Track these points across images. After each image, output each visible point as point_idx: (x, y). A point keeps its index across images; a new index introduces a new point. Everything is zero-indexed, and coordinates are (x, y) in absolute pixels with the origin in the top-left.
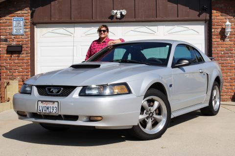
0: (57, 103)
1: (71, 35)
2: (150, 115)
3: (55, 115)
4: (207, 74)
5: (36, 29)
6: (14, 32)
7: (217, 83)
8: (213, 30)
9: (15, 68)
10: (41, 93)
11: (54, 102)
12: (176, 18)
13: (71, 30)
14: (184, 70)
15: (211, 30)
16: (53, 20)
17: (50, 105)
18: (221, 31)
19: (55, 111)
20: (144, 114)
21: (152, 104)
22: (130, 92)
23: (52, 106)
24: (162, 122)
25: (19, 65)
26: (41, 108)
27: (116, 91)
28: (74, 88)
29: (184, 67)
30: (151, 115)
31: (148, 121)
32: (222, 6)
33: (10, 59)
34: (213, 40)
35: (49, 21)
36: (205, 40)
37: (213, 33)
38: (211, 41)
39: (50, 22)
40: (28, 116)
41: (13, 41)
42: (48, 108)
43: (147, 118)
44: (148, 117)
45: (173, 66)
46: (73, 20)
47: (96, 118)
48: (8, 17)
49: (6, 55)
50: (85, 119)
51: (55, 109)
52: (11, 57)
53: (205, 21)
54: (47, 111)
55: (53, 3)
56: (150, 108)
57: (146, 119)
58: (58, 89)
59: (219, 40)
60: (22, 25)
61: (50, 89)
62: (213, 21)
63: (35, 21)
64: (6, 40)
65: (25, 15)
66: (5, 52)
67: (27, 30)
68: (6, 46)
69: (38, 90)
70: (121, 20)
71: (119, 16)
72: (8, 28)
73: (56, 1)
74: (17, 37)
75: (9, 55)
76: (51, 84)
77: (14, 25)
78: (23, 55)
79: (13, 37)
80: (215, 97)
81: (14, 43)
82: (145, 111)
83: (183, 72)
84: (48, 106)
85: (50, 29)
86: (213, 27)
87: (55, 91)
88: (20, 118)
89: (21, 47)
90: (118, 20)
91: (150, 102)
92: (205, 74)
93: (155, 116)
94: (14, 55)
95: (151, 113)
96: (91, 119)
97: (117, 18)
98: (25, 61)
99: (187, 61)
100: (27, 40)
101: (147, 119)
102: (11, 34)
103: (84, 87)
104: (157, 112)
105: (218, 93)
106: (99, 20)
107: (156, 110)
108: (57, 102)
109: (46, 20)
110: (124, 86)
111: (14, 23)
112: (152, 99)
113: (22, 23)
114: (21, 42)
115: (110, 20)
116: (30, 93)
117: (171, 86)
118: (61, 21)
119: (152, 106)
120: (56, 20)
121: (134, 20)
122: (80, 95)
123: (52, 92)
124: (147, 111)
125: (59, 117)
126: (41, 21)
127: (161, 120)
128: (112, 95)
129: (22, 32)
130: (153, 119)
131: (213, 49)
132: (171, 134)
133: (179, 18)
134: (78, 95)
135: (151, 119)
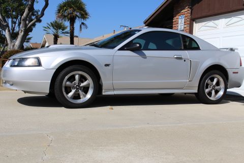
4: (190, 61)
5: (194, 24)
6: (179, 28)
48: (177, 17)
60: (183, 22)
63: (193, 17)
65: (186, 13)
72: (177, 25)
77: (179, 23)
85: (203, 24)
109: (199, 15)
111: (180, 21)
113: (183, 20)
126: (196, 16)
129: (183, 28)
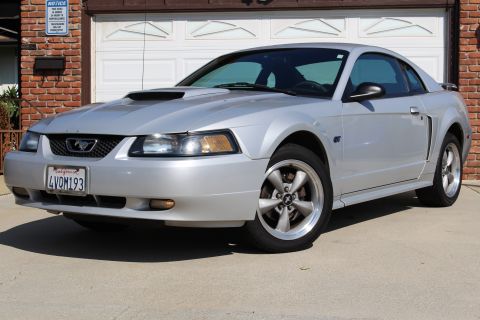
0: (83, 170)
1: (164, 35)
2: (285, 199)
3: (80, 194)
4: (429, 118)
5: (93, 23)
6: (50, 29)
7: (454, 138)
8: (462, 27)
9: (50, 103)
10: (56, 150)
11: (77, 168)
12: (384, 2)
13: (165, 25)
14: (371, 108)
15: (458, 27)
16: (127, 4)
17: (71, 174)
18: (478, 29)
19: (79, 186)
20: (274, 197)
21: (290, 176)
22: (236, 149)
23: (73, 176)
24: (311, 217)
25: (58, 97)
26: (53, 181)
27: (207, 147)
28: (119, 139)
29: (372, 102)
30: (288, 199)
31: (281, 212)
33: (40, 86)
34: (462, 48)
35: (120, 7)
36: (446, 48)
37: (462, 35)
38: (458, 50)
39: (122, 8)
40: (31, 197)
41: (47, 47)
42: (66, 181)
43: (280, 206)
44: (281, 204)
45: (346, 99)
46: (169, 5)
47: (162, 203)
49: (32, 77)
50: (140, 204)
51: (80, 182)
52: (43, 80)
53: (447, 7)
54: (66, 188)
56: (285, 184)
57: (277, 209)
58: (88, 141)
59: (474, 47)
60: (65, 16)
61: (73, 142)
62: (462, 7)
63: (92, 7)
64: (32, 47)
66: (30, 70)
67: (76, 26)
68: (32, 59)
69: (51, 144)
70: (267, 6)
72: (37, 21)
74: (56, 39)
75: (39, 78)
76: (74, 131)
77: (49, 16)
78: (66, 78)
79: (46, 39)
80: (450, 168)
81: (49, 53)
82: (275, 192)
83: (369, 111)
84: (67, 176)
85: (123, 25)
86: (462, 20)
87: (83, 146)
88: (17, 203)
89: (64, 60)
90: (262, 6)
91: (288, 173)
92: (425, 118)
93: (297, 201)
94: (49, 78)
95: (287, 195)
96: (153, 204)
98: (71, 90)
99: (378, 89)
100: (74, 46)
101: (280, 209)
102: (43, 34)
103: (139, 137)
104: (303, 193)
105: (458, 158)
106: (222, 4)
107: (299, 190)
108: (84, 168)
109: (114, 5)
110: (224, 138)
111: (50, 11)
112: (291, 165)
113: (64, 11)
114: (62, 51)
115: (245, 6)
116: (35, 151)
117: (337, 139)
118: (143, 7)
119: (292, 181)
120: (135, 5)
121: (296, 5)
122: (130, 154)
123: (77, 148)
124: (280, 192)
125: (88, 200)
126: (104, 7)
127: (310, 212)
128: (199, 155)
129: (64, 29)
130: (293, 209)
131: (461, 68)
132: (337, 242)
133: (390, 2)
134: (125, 155)
135: (289, 209)
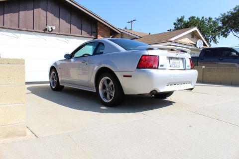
1: (18, 37)
12: (81, 35)
13: (18, 35)
16: (5, 26)
32: (102, 32)
46: (20, 28)
55: (5, 15)
70: (51, 33)
71: (50, 30)
73: (8, 14)
97: (49, 31)
106: (37, 30)
115: (43, 32)
120: (8, 27)
121: (58, 33)
133: (82, 36)
